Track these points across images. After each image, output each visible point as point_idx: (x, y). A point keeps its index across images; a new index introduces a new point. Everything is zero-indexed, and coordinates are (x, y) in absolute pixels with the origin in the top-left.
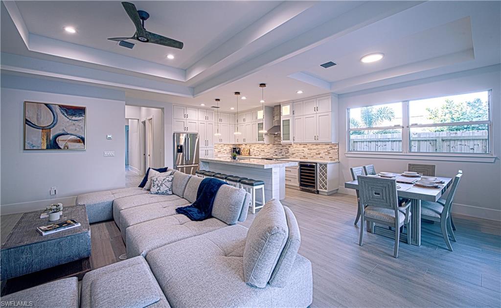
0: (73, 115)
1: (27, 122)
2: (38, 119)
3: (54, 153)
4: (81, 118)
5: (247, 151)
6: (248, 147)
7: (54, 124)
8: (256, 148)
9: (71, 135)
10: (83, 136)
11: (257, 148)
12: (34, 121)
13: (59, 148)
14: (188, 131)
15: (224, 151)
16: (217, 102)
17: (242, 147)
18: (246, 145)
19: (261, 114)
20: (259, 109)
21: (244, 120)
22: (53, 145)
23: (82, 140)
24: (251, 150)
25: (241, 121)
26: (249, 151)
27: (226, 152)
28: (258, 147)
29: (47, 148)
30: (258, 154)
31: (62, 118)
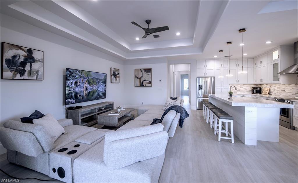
0: (148, 72)
1: (135, 76)
2: (138, 75)
3: (142, 88)
4: (150, 73)
5: (267, 90)
6: (269, 87)
7: (142, 77)
8: (276, 88)
9: (147, 80)
10: (151, 81)
11: (278, 88)
12: (137, 76)
13: (144, 86)
14: (206, 76)
15: (244, 90)
16: (220, 53)
17: (263, 87)
18: (266, 85)
19: (276, 55)
20: (274, 50)
21: (261, 62)
22: (142, 85)
23: (150, 83)
24: (272, 90)
25: (259, 64)
26: (270, 90)
27: (245, 91)
28: (279, 86)
29: (140, 86)
30: (278, 94)
31: (145, 74)
